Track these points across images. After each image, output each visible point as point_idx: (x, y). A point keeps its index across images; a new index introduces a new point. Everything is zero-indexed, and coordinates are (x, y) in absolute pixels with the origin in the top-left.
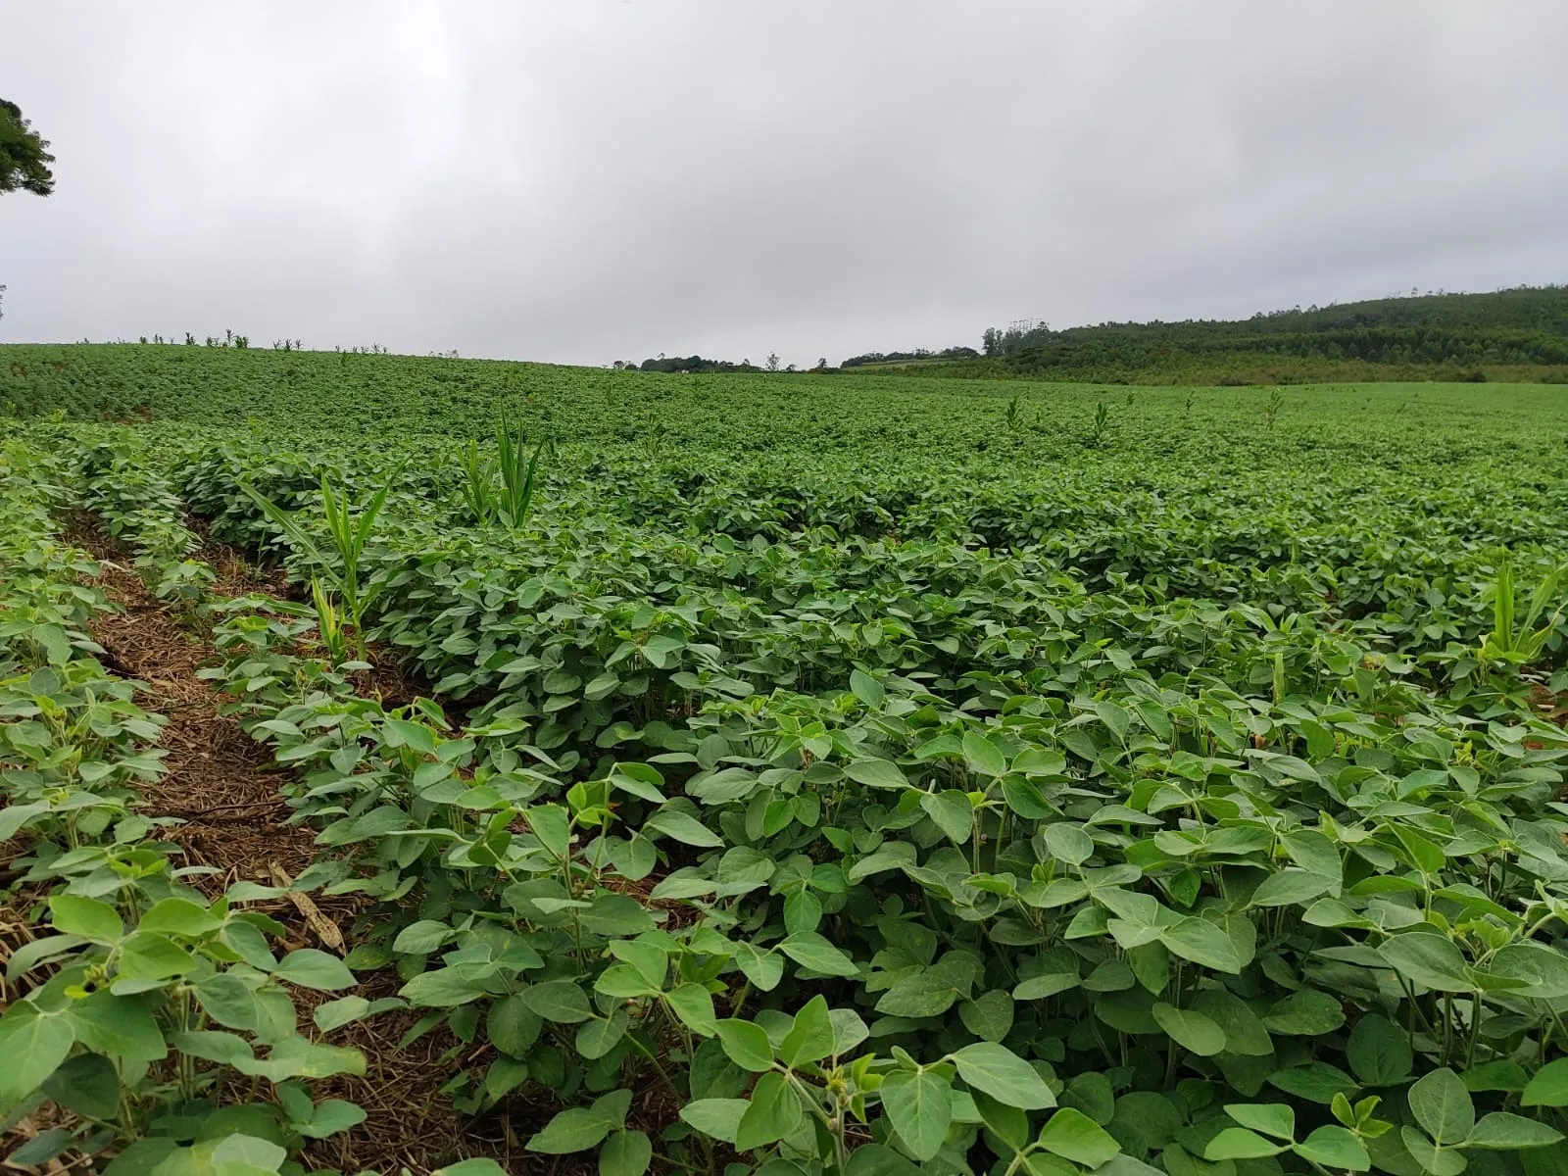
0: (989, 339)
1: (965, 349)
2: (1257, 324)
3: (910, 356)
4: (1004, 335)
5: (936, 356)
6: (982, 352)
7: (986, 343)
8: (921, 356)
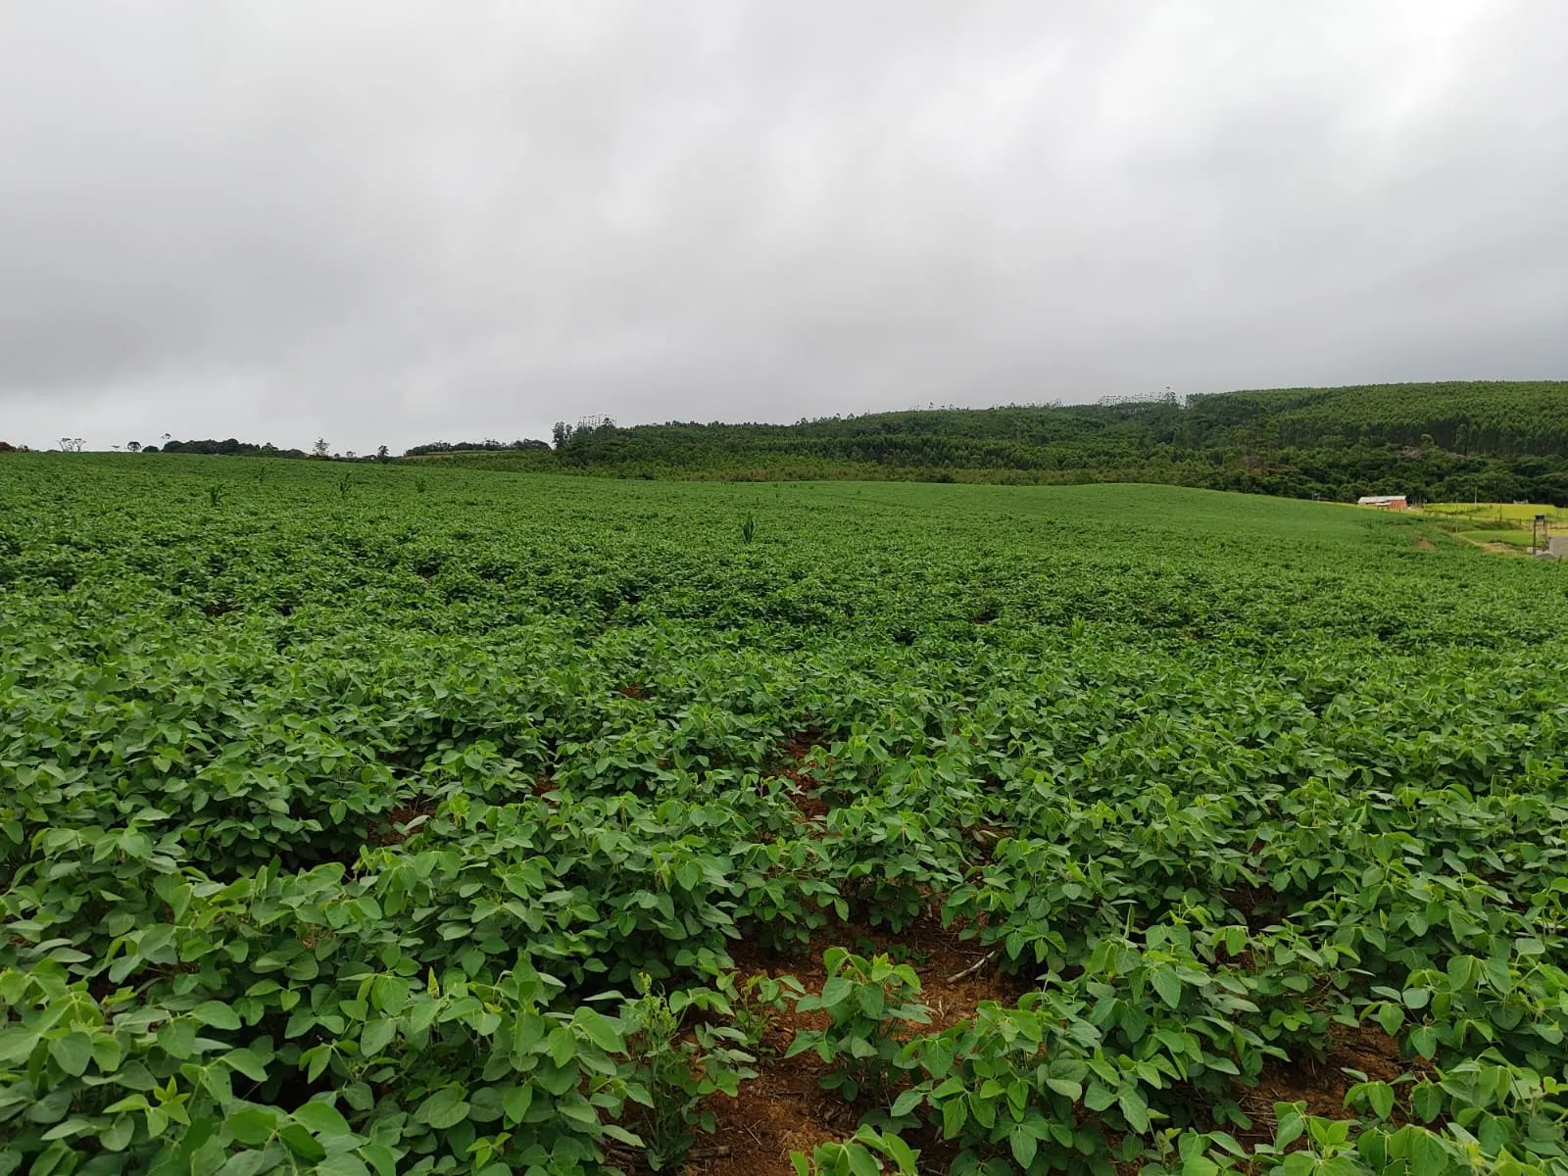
0: (559, 434)
1: (536, 442)
2: (802, 429)
3: (479, 447)
4: (574, 429)
5: (507, 448)
6: (553, 446)
7: (556, 436)
8: (491, 447)
